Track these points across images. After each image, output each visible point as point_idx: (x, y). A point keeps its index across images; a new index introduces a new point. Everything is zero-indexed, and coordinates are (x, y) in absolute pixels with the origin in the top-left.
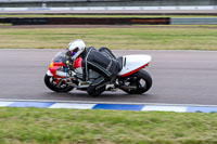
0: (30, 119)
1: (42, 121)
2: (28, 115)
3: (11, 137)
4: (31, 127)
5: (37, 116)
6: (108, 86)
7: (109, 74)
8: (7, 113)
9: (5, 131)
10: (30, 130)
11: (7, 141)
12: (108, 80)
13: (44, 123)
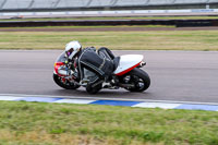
0: (199, 121)
1: (210, 124)
2: (196, 118)
3: (179, 139)
4: (199, 130)
5: (205, 119)
6: (104, 85)
7: (102, 73)
8: (175, 115)
9: (174, 133)
10: (199, 133)
11: (176, 142)
12: (101, 78)
13: (212, 127)
